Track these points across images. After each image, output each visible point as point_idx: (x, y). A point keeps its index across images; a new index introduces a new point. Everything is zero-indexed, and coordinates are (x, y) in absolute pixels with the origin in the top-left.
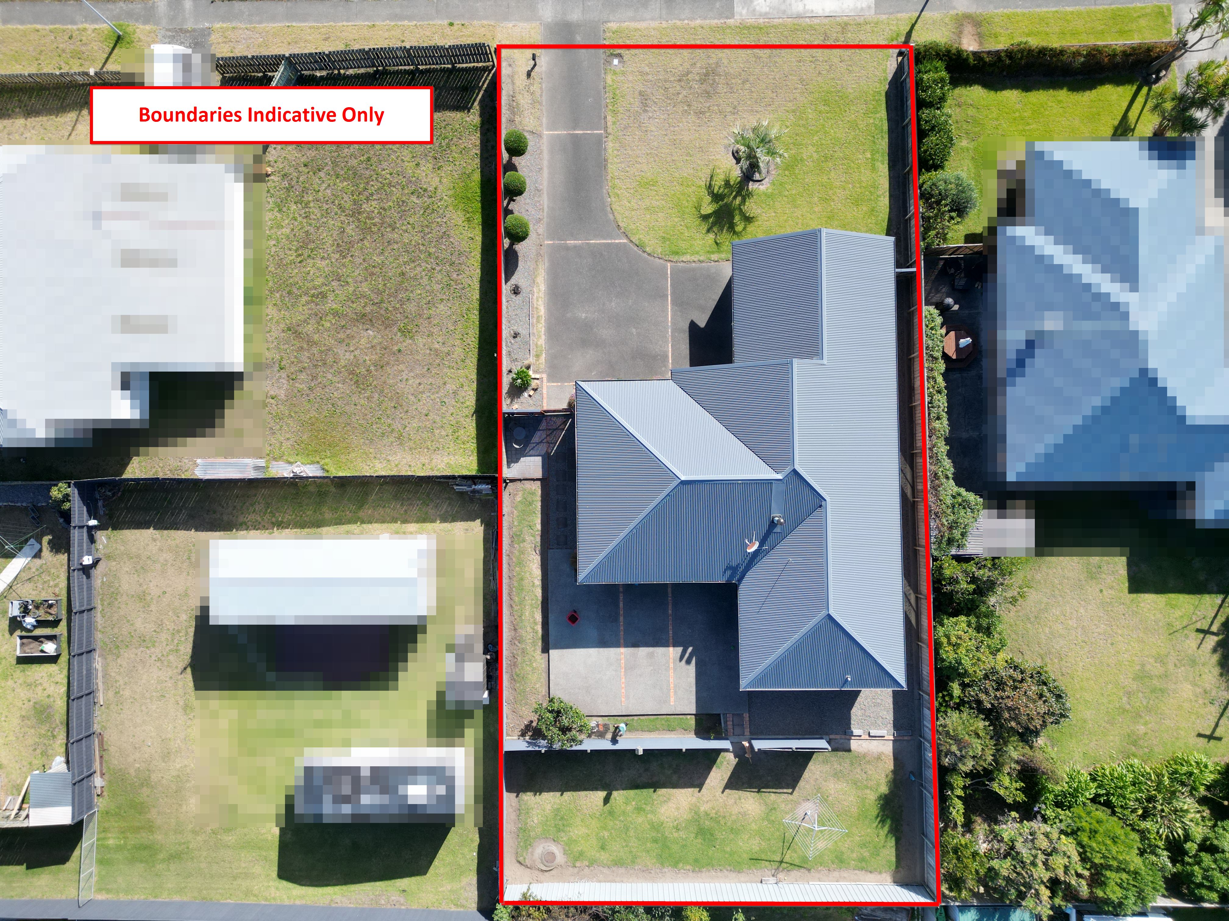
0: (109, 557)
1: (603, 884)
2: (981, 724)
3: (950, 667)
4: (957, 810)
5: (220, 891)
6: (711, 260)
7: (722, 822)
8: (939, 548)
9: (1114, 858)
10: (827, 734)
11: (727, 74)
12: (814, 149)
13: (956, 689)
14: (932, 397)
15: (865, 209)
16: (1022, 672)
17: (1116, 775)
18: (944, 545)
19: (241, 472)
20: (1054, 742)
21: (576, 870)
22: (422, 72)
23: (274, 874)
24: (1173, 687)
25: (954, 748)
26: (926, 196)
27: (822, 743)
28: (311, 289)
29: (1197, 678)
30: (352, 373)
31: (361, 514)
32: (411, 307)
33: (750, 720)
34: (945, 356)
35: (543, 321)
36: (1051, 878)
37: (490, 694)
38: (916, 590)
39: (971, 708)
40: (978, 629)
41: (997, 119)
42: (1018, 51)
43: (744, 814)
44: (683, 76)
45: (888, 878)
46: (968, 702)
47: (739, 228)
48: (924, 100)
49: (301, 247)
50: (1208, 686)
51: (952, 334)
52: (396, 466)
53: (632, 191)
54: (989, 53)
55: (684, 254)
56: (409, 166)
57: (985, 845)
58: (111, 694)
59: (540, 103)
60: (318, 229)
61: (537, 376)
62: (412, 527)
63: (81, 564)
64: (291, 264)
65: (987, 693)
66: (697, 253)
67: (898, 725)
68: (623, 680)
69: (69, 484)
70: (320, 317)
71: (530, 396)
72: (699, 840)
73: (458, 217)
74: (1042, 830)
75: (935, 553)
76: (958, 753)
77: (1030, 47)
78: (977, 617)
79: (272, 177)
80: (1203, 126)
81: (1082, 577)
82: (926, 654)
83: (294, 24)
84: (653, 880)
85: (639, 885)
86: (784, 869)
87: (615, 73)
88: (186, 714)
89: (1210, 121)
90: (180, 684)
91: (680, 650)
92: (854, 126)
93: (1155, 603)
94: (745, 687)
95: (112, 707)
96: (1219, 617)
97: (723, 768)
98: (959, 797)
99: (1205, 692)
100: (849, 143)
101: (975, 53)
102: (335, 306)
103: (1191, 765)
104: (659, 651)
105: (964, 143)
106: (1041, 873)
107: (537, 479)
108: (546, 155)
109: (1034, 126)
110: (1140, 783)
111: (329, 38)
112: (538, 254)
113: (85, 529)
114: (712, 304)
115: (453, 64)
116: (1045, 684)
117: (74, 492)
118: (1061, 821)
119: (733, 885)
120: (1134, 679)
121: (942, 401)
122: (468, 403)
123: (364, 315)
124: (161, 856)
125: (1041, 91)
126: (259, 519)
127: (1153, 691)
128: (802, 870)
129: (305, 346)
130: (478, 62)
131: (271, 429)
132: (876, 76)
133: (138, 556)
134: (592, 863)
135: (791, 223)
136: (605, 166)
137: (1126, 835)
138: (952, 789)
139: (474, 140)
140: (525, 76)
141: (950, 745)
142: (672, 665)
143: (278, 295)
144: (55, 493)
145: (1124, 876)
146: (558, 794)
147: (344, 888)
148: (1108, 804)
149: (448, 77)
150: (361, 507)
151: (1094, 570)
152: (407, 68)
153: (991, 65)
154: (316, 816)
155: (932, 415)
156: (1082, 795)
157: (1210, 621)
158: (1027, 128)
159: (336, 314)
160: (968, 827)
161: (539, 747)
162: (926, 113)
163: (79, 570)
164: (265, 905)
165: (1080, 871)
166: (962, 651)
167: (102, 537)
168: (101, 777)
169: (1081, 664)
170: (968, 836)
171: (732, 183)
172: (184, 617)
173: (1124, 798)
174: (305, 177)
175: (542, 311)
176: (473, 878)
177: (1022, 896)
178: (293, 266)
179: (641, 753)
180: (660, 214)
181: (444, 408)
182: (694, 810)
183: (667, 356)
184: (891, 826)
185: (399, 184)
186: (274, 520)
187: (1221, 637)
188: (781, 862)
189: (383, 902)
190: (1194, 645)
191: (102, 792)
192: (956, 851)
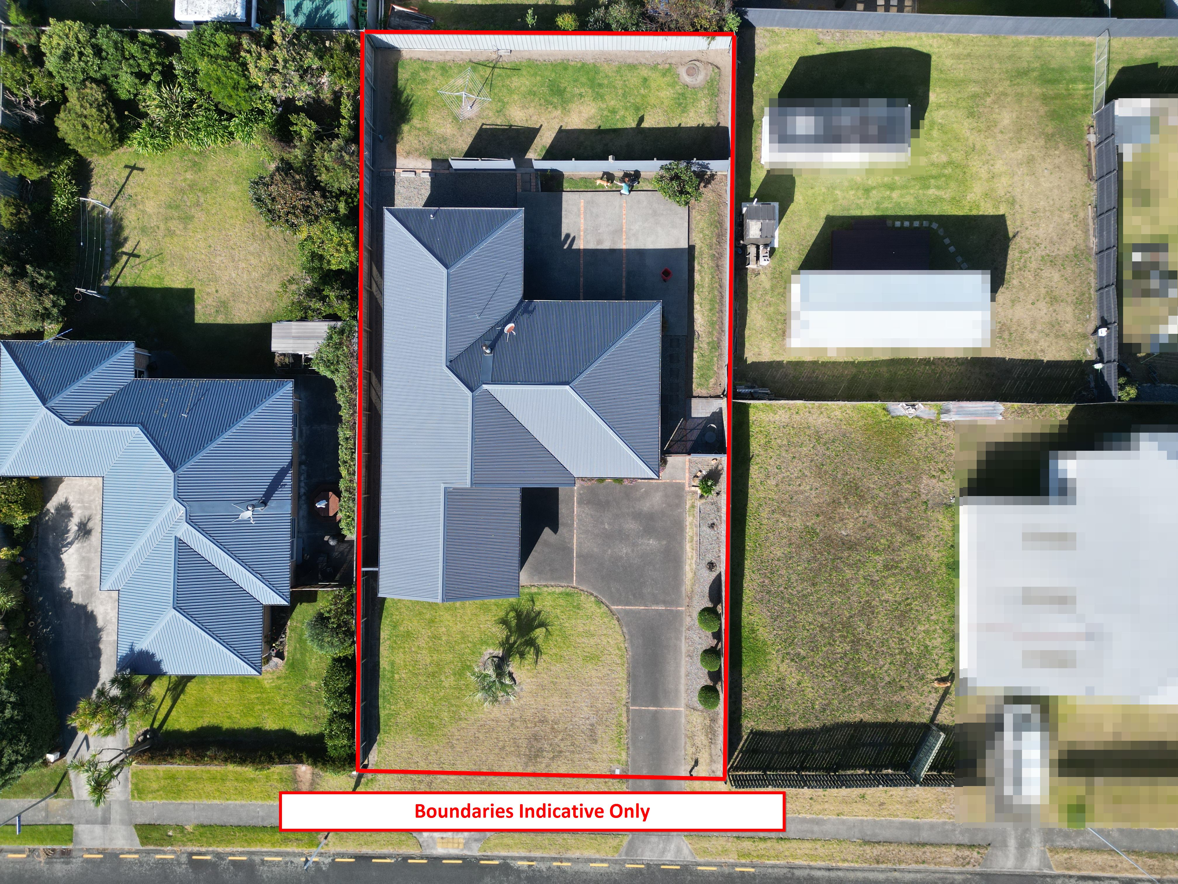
0: (1084, 336)
1: (646, 49)
2: (324, 177)
3: (347, 226)
4: (346, 108)
5: (982, 44)
6: (538, 587)
7: (542, 101)
8: (351, 327)
9: (220, 65)
10: (451, 174)
11: (519, 756)
12: (444, 684)
13: (342, 207)
14: (352, 457)
15: (402, 629)
16: (287, 221)
17: (213, 136)
18: (347, 329)
19: (962, 407)
20: (262, 165)
21: (669, 61)
22: (794, 769)
23: (934, 58)
24: (161, 210)
25: (347, 158)
26: (349, 633)
27: (457, 165)
28: (898, 573)
29: (141, 217)
30: (861, 497)
31: (854, 370)
32: (806, 554)
33: (516, 186)
34: (338, 494)
35: (688, 538)
36: (272, 49)
37: (741, 210)
38: (371, 294)
39: (331, 192)
40: (321, 258)
41: (285, 704)
42: (264, 763)
43: (524, 107)
44: (557, 756)
45: (405, 54)
46: (332, 197)
47: (512, 614)
48: (347, 721)
49: (907, 613)
50: (133, 210)
51: (331, 514)
52: (822, 413)
53: (606, 652)
54: (289, 763)
55: (561, 593)
56: (807, 683)
57: (323, 81)
58: (1081, 215)
59: (686, 736)
60: (891, 629)
61: (693, 489)
62: (808, 358)
63: (1108, 329)
64: (916, 597)
65: (318, 205)
66: (549, 594)
67: (392, 181)
68: (624, 221)
69: (1119, 400)
70: (890, 548)
71: (701, 471)
72: (562, 85)
73: (763, 633)
74: (277, 90)
75: (355, 323)
76: (344, 154)
77: (253, 766)
78: (321, 268)
79: (933, 678)
80: (114, 681)
81: (232, 303)
82: (365, 239)
83: (912, 820)
84: (603, 53)
85: (615, 49)
86: (492, 62)
87: (618, 761)
88: (1013, 197)
89: (108, 686)
90: (1018, 223)
91: (575, 247)
92: (408, 704)
93: (172, 281)
94: (519, 211)
95: (1080, 204)
96: (120, 268)
97: (540, 146)
98: (344, 118)
99: (135, 206)
100: (413, 688)
101: (301, 762)
102: (877, 557)
103: (151, 144)
104: (592, 246)
105: (313, 683)
106: (280, 54)
107: (695, 397)
108: (682, 688)
109: (253, 696)
110: (194, 130)
111: (880, 805)
112: (690, 598)
113: (1105, 360)
114: (538, 547)
115: (766, 774)
116: (269, 211)
117: (1116, 392)
118: (260, 98)
119: (535, 49)
120: (193, 217)
121: (343, 454)
122: (756, 467)
123: (849, 549)
124: (1035, 74)
125: (245, 727)
126: (946, 368)
127: (178, 207)
128: (476, 61)
129: (903, 522)
130: (743, 775)
131: (935, 449)
132: (388, 748)
133: (1057, 336)
134: (654, 67)
135: (466, 618)
136: (629, 676)
137: (209, 85)
138: (349, 125)
139: (748, 704)
140: (700, 761)
141: (350, 161)
142: (582, 233)
143: (929, 569)
144: (1133, 392)
145: (212, 52)
146: (683, 125)
147: (872, 47)
148: (220, 112)
149: (770, 762)
150: (855, 376)
151: (222, 309)
152: (808, 773)
153: (287, 752)
154: (894, 105)
155: (352, 442)
156: (241, 120)
157: (128, 265)
158: (259, 695)
159: (876, 551)
160: (337, 96)
161: (698, 164)
162: (346, 709)
163: (1110, 323)
164: (941, 31)
165: (248, 55)
166: (336, 240)
167: (1091, 354)
168: (1089, 142)
169: (237, 230)
170: (337, 88)
171: (518, 655)
172: (1015, 282)
173: (207, 118)
174: (903, 677)
175: (688, 547)
176: (759, 54)
177: (296, 36)
178: (914, 595)
179: (610, 157)
180: (581, 630)
181: (778, 463)
182: (566, 111)
183: (578, 503)
184: (401, 97)
185: (816, 667)
186: (933, 367)
187: (120, 251)
188: (494, 67)
189: (838, 34)
190: (142, 245)
191: (1089, 129)
192: (349, 75)
